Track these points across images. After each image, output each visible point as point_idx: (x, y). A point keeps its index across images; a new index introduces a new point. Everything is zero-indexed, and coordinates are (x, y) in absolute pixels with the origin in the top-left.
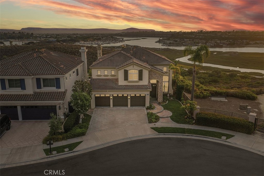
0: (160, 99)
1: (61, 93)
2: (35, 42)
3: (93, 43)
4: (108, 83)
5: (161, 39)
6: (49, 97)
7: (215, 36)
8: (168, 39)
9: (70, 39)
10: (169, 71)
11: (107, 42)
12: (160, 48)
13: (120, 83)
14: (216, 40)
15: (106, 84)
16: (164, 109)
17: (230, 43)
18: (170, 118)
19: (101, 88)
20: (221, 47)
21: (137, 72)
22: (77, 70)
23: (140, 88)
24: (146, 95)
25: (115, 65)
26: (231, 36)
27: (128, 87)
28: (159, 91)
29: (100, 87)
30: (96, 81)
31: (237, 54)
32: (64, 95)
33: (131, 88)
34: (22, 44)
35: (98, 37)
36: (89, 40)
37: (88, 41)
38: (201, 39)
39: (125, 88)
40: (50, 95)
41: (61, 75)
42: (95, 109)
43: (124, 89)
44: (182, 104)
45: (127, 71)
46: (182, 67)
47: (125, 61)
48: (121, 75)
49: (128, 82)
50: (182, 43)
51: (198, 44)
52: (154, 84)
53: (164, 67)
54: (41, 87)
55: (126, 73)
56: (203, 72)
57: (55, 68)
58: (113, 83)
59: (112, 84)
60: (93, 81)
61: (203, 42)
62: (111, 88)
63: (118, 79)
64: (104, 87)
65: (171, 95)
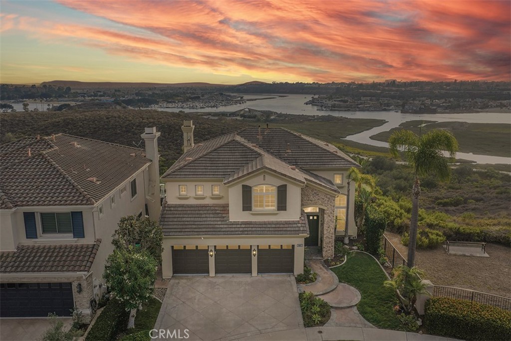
0: (329, 251)
1: (84, 250)
2: (73, 104)
3: (185, 106)
4: (204, 216)
5: (316, 97)
6: (54, 261)
7: (420, 91)
8: (330, 98)
9: (140, 97)
10: (348, 183)
11: (212, 103)
12: (314, 116)
13: (232, 218)
14: (423, 98)
15: (200, 219)
16: (340, 282)
17: (450, 104)
18: (358, 308)
19: (186, 230)
20: (434, 112)
21: (273, 190)
22: (134, 184)
23: (281, 229)
24: (296, 247)
25: (220, 173)
26: (451, 92)
27: (252, 226)
28: (325, 232)
29: (184, 227)
30: (176, 212)
31: (467, 126)
32: (91, 254)
33: (259, 229)
34: (48, 109)
35: (194, 94)
36: (177, 100)
37: (175, 102)
38: (393, 97)
39: (245, 229)
40: (56, 256)
41: (85, 204)
42: (172, 281)
43: (243, 232)
44: (383, 264)
45: (250, 188)
46: (359, 154)
47: (244, 162)
48: (234, 197)
49: (252, 214)
50: (357, 105)
51: (387, 106)
52: (313, 214)
53: (334, 174)
54: (36, 235)
55: (247, 192)
56: (402, 165)
57: (74, 186)
58: (216, 216)
59: (212, 219)
60: (169, 212)
61: (398, 103)
62: (212, 230)
63: (227, 206)
64: (194, 226)
65: (352, 238)
